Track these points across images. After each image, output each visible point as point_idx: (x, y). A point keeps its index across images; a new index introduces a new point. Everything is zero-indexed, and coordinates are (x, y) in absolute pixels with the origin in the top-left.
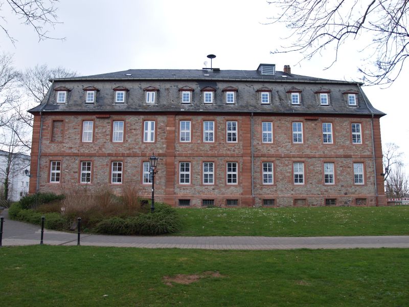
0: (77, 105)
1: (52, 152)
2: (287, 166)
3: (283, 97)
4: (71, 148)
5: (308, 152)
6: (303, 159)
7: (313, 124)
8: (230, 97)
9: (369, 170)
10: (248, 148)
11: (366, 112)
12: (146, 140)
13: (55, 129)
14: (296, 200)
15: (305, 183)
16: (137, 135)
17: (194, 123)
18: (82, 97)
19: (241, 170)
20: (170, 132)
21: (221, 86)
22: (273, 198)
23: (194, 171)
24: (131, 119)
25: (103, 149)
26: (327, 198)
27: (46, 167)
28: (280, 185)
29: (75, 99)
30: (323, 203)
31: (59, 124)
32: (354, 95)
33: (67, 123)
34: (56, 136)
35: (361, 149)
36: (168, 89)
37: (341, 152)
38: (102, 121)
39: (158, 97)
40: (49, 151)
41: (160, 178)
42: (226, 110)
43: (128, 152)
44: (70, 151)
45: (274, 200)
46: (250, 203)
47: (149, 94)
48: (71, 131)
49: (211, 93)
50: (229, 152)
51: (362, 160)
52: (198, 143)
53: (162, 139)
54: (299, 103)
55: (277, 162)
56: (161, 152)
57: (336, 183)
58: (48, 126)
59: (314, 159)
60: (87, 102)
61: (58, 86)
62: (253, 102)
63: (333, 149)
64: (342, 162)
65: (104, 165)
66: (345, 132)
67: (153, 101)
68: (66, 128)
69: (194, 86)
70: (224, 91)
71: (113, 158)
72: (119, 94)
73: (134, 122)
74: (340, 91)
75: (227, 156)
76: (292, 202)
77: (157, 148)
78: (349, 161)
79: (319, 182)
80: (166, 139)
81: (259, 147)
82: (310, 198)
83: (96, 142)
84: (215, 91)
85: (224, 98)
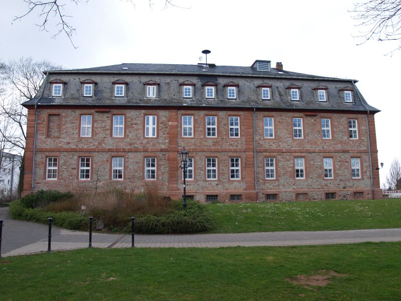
0: (74, 98)
1: (48, 147)
2: (288, 161)
3: (283, 93)
4: (69, 143)
5: (308, 147)
6: (303, 154)
7: (313, 120)
8: (232, 92)
9: (365, 164)
10: (251, 143)
11: (362, 109)
12: (148, 135)
13: (51, 124)
14: (298, 195)
15: (306, 178)
16: (138, 130)
17: (196, 118)
18: (79, 90)
19: (244, 166)
20: (172, 127)
21: (222, 81)
22: (276, 193)
23: (197, 167)
24: (132, 113)
25: (103, 145)
26: (327, 192)
27: (42, 163)
28: (282, 180)
29: (72, 92)
30: (323, 197)
31: (55, 118)
32: (350, 92)
33: (64, 117)
34: (52, 131)
35: (357, 144)
36: (168, 83)
37: (339, 147)
38: (101, 115)
39: (159, 91)
40: (44, 146)
41: (163, 174)
42: (228, 105)
43: (129, 147)
44: (67, 147)
45: (276, 195)
46: (254, 198)
47: (149, 88)
48: (69, 125)
49: (213, 88)
50: (231, 148)
51: (359, 154)
52: (201, 139)
53: (164, 134)
54: (298, 99)
55: (279, 157)
56: (163, 147)
57: (334, 177)
58: (44, 121)
59: (314, 154)
60: (85, 95)
61: (52, 78)
62: (253, 98)
63: (332, 144)
64: (340, 157)
65: (104, 161)
66: (342, 128)
67: (153, 95)
68: (63, 123)
69: (195, 80)
70: (226, 86)
71: (113, 154)
72: (118, 87)
73: (135, 117)
74: (336, 88)
75: (230, 151)
76: (294, 196)
77: (159, 143)
78: (347, 155)
79: (319, 176)
80: (168, 134)
81: (262, 142)
82: (311, 193)
83: (95, 138)
84: (216, 85)
85: (226, 93)
